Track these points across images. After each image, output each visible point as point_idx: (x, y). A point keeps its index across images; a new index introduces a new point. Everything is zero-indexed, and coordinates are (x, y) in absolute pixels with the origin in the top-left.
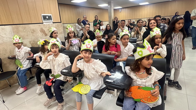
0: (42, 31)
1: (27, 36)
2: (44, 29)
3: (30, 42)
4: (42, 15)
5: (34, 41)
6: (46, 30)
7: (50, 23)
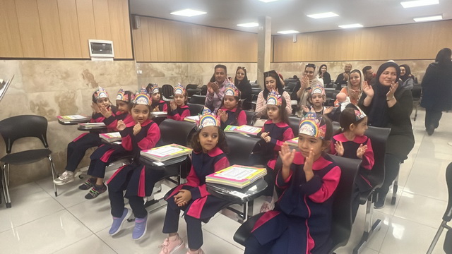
0: (88, 76)
1: (52, 84)
2: (91, 71)
3: (57, 98)
4: (91, 41)
5: (66, 97)
7: (107, 58)
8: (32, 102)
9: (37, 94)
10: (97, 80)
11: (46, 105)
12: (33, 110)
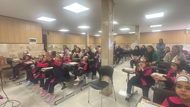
0: (28, 48)
1: (17, 50)
2: (29, 46)
3: (18, 54)
4: (29, 39)
5: (21, 53)
6: (30, 47)
7: (35, 43)
8: (10, 55)
9: (12, 52)
10: (31, 49)
11: (14, 55)
12: (10, 56)
